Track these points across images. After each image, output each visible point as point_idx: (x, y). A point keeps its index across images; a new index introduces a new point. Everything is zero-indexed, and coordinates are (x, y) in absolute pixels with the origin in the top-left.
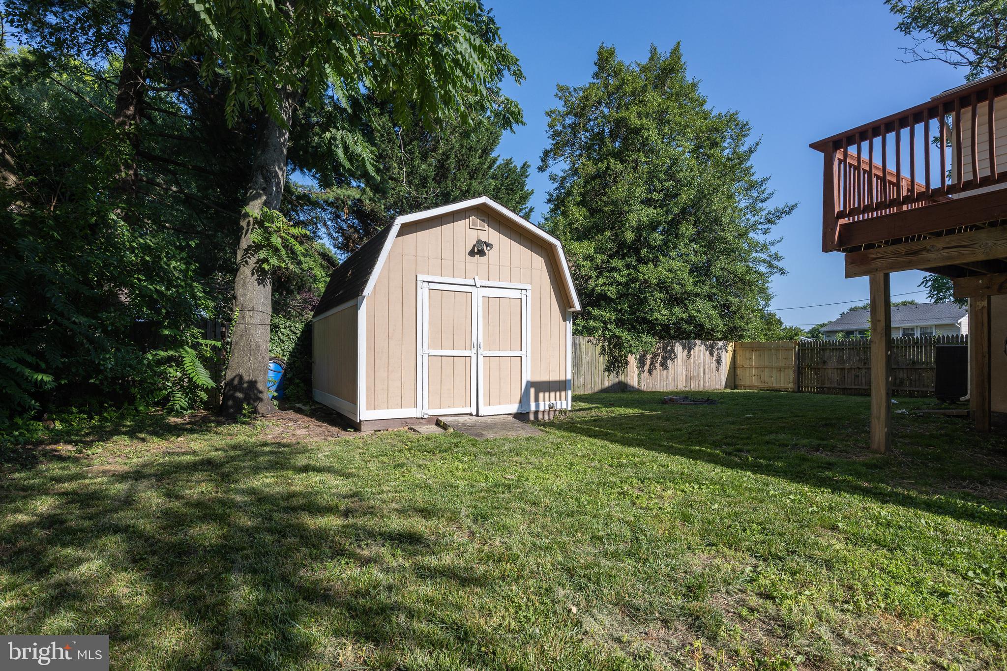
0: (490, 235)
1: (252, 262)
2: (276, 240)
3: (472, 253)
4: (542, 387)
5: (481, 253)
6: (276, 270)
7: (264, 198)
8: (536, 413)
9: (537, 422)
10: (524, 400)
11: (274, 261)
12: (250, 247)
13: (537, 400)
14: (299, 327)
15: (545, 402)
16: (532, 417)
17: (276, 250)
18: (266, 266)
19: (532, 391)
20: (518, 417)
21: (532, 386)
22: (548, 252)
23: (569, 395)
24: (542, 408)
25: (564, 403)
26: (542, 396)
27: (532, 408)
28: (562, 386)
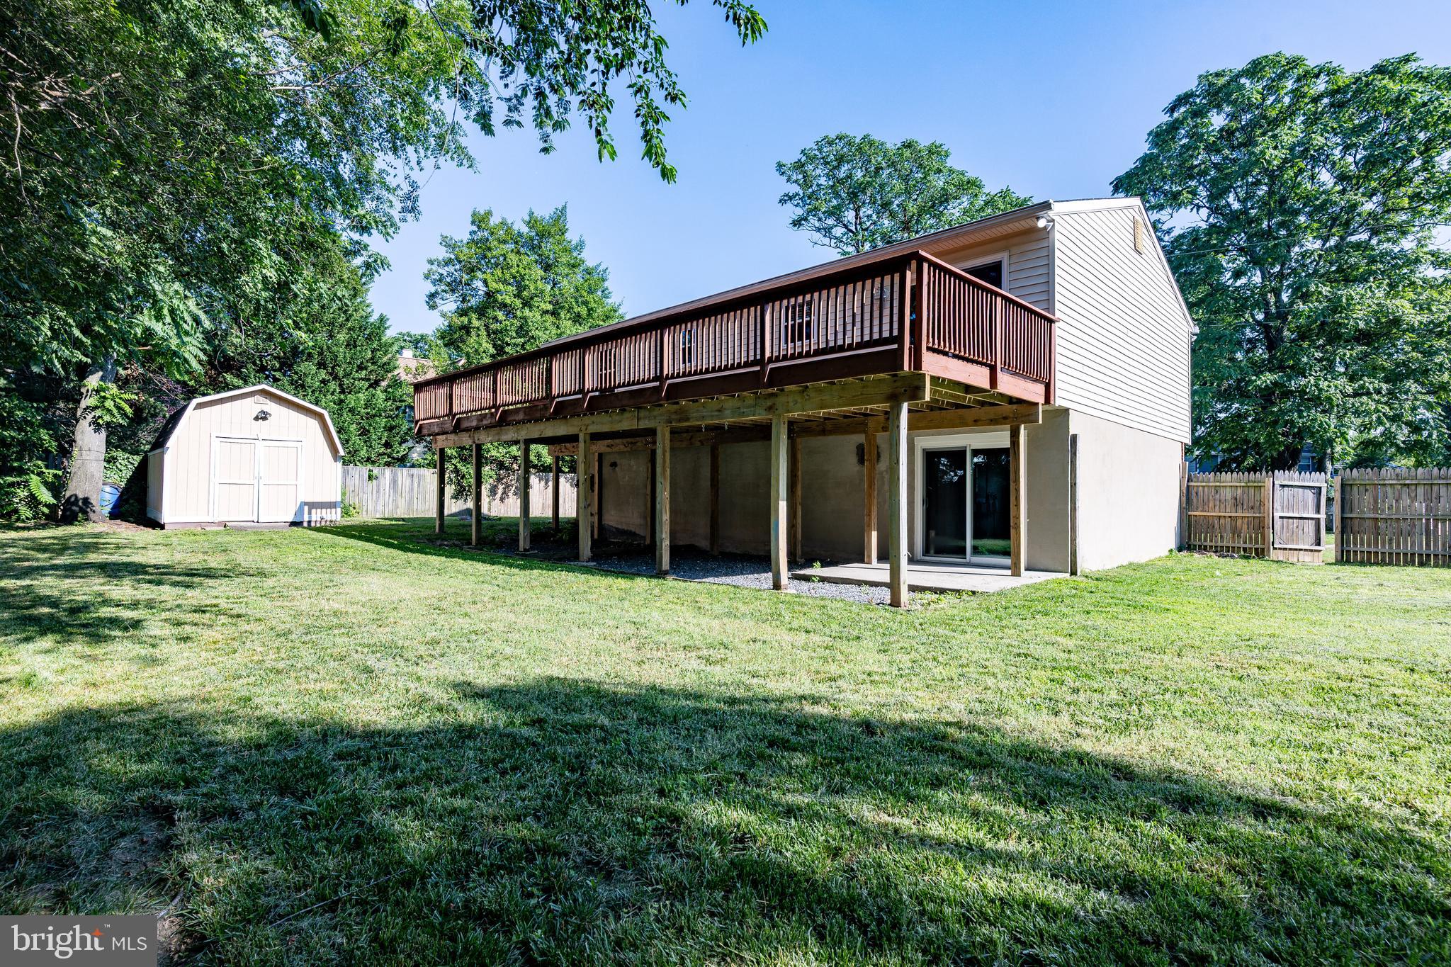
0: (271, 407)
1: (90, 417)
2: (109, 404)
3: (257, 418)
4: (313, 506)
5: (265, 419)
6: (108, 424)
7: (101, 373)
8: (309, 522)
9: (309, 527)
10: (300, 511)
11: (107, 418)
12: (88, 407)
13: (310, 513)
14: (136, 459)
15: (316, 515)
16: (305, 524)
17: (109, 410)
18: (100, 421)
19: (306, 508)
20: (293, 524)
21: (306, 504)
22: (320, 417)
23: (339, 510)
24: (314, 519)
25: (334, 516)
26: (313, 511)
27: (306, 518)
28: (332, 505)
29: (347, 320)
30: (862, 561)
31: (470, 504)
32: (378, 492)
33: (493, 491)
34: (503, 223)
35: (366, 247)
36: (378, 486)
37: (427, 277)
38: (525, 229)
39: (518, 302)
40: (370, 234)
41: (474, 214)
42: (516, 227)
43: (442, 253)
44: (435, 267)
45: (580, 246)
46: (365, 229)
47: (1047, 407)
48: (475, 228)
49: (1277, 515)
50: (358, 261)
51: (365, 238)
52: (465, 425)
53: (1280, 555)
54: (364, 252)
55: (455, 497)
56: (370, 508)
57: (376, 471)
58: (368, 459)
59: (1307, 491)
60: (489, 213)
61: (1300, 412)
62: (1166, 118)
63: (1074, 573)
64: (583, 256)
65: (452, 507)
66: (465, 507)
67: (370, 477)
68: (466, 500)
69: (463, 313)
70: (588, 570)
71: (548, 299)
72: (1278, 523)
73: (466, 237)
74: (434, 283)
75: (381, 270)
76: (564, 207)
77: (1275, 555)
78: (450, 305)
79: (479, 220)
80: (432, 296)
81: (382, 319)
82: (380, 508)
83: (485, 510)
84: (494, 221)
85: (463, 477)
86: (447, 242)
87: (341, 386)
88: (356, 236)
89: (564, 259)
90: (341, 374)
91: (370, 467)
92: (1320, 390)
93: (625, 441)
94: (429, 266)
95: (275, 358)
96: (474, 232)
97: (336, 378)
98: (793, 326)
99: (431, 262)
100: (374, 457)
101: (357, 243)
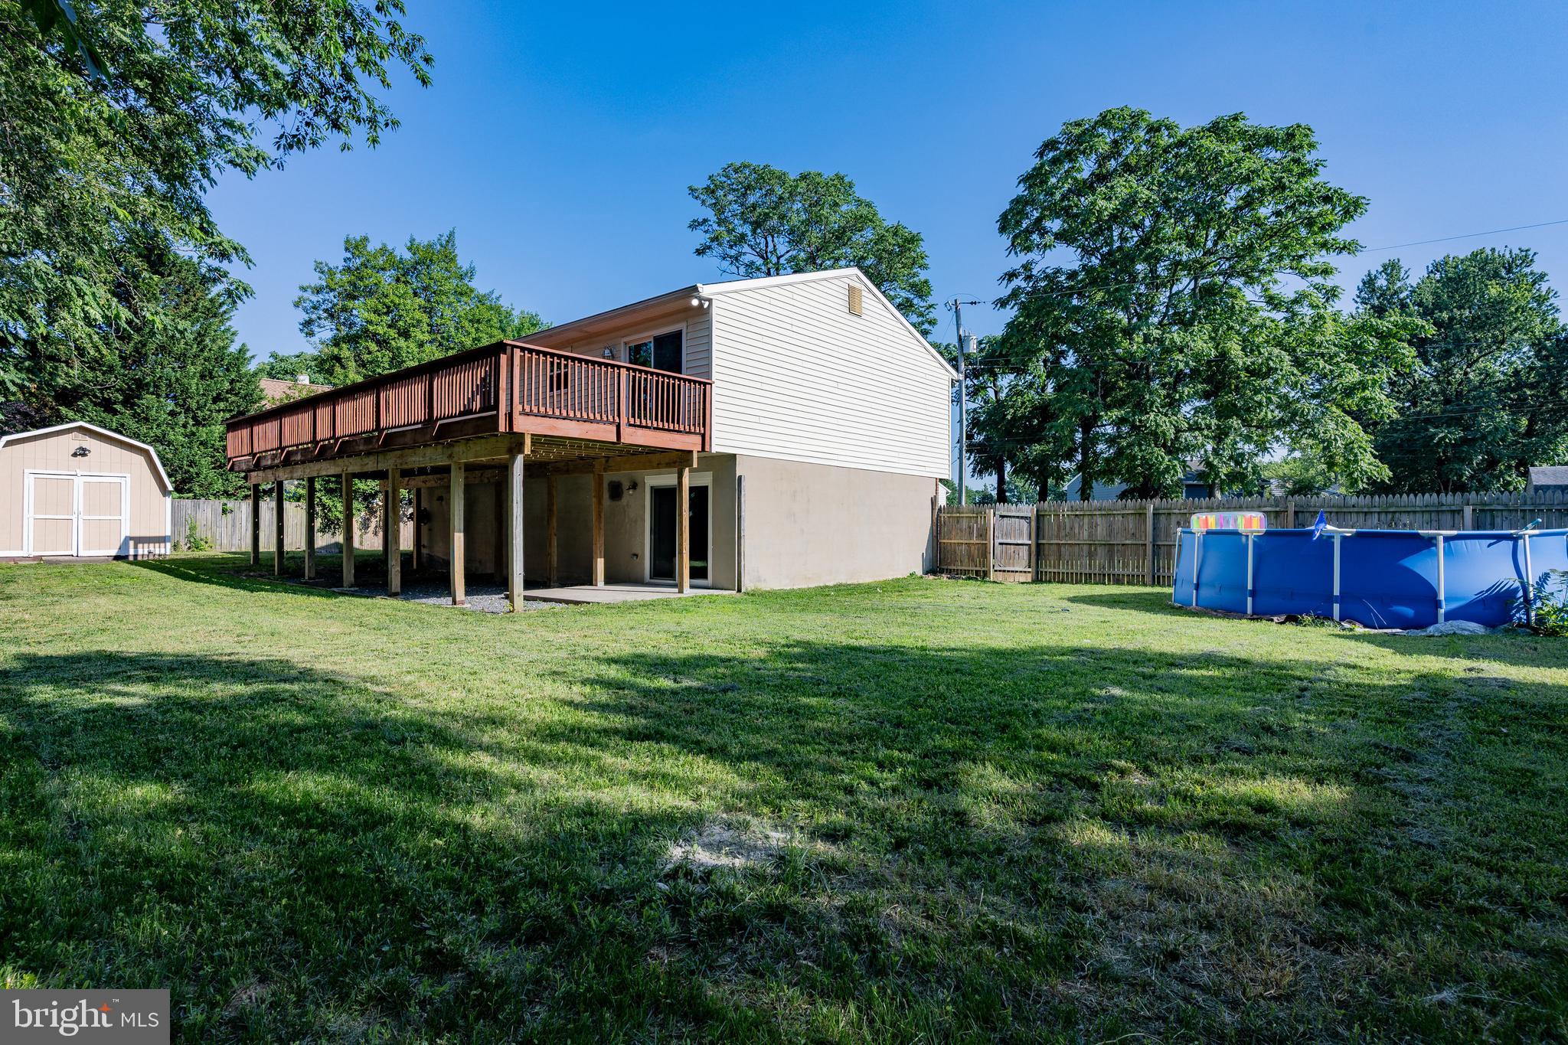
0: (91, 444)
3: (75, 455)
4: (139, 540)
5: (84, 455)
8: (135, 556)
9: (136, 562)
10: (125, 545)
13: (136, 547)
15: (143, 550)
16: (131, 559)
19: (132, 543)
20: (117, 558)
21: (131, 538)
22: (146, 453)
23: (168, 545)
24: (140, 552)
25: (165, 550)
26: (140, 546)
27: (132, 552)
28: (162, 540)
29: (202, 350)
30: (591, 584)
31: (340, 538)
32: (233, 526)
33: (365, 525)
34: (383, 250)
35: (225, 275)
36: (234, 520)
37: (297, 305)
38: (407, 255)
39: (393, 333)
40: (230, 261)
41: (347, 241)
42: (397, 253)
43: (316, 280)
44: (306, 295)
45: (471, 272)
46: (224, 255)
47: (703, 454)
48: (349, 255)
49: (997, 541)
50: (216, 289)
51: (225, 265)
52: (264, 463)
53: (1000, 577)
54: (224, 279)
55: (322, 531)
56: (225, 541)
57: (231, 504)
58: (226, 494)
59: (1022, 521)
60: (366, 239)
61: (1140, 445)
62: (1037, 161)
63: (739, 591)
64: (473, 284)
65: (322, 540)
66: (333, 541)
67: (224, 511)
68: (334, 534)
69: (336, 343)
70: (353, 595)
71: (426, 328)
72: (998, 548)
73: (341, 264)
74: (306, 310)
75: (244, 298)
76: (451, 234)
77: (992, 576)
78: (326, 332)
79: (354, 247)
80: (308, 323)
81: (242, 350)
82: (236, 542)
83: (356, 544)
84: (372, 247)
85: (330, 510)
86: (319, 268)
87: (194, 418)
88: (214, 263)
89: (450, 285)
90: (194, 406)
91: (224, 500)
92: (1157, 425)
93: (435, 476)
94: (301, 293)
95: (117, 391)
96: (349, 259)
97: (188, 410)
98: (559, 376)
99: (304, 289)
100: (231, 490)
101: (217, 270)
